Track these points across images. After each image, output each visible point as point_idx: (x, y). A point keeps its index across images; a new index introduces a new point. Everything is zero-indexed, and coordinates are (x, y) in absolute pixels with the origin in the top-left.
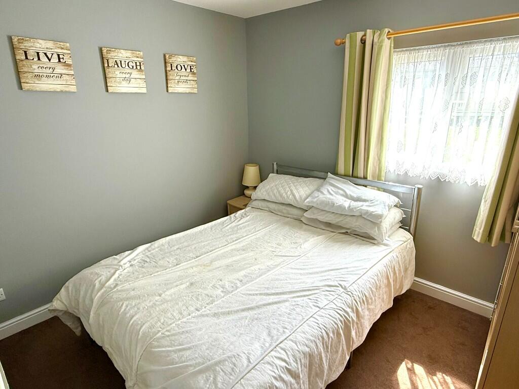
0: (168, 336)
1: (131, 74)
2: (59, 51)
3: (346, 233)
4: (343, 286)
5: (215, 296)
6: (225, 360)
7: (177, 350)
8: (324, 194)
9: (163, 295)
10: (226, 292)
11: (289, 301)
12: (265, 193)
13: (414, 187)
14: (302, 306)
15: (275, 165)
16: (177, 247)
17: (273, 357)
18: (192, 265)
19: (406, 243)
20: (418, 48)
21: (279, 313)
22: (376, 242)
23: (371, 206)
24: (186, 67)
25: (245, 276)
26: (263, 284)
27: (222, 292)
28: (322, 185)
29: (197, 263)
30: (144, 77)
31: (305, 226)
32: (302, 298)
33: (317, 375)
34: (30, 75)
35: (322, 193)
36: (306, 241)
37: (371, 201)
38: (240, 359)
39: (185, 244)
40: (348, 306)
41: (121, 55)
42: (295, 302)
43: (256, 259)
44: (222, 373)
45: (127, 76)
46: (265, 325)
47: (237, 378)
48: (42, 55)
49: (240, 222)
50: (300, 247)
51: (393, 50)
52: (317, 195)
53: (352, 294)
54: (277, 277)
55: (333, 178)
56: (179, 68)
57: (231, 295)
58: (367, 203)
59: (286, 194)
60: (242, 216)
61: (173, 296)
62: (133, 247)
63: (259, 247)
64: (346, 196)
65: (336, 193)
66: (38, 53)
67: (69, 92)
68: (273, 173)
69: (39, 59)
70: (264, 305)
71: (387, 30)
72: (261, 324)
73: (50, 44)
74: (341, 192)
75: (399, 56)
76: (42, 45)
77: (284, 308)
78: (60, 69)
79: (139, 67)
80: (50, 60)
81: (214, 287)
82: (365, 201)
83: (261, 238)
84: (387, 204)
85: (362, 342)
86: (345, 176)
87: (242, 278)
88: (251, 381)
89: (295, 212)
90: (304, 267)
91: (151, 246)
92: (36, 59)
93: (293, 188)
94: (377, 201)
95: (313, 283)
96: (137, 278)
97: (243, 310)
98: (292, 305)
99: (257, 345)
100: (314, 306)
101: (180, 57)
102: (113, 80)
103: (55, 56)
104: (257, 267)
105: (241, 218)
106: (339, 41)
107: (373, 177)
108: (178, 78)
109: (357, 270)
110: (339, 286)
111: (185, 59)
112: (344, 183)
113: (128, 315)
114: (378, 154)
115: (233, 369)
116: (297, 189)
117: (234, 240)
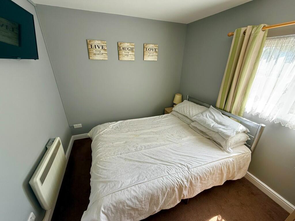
0: (104, 161)
1: (129, 53)
2: (103, 44)
3: (209, 139)
4: (188, 167)
5: (131, 151)
6: (113, 182)
7: (102, 168)
8: (203, 116)
9: (114, 144)
10: (136, 150)
11: (157, 164)
12: (178, 109)
13: (259, 125)
14: (161, 170)
15: (188, 97)
16: (132, 124)
17: (132, 189)
18: (132, 134)
19: (243, 155)
20: (287, 36)
21: (149, 168)
22: (223, 149)
23: (225, 129)
24: (153, 49)
25: (148, 145)
26: (153, 152)
27: (135, 149)
28: (205, 111)
29: (134, 134)
30: (134, 54)
31: (190, 129)
32: (164, 166)
33: (155, 204)
34: (92, 54)
35: (203, 115)
36: (186, 137)
37: (227, 126)
38: (118, 184)
39: (136, 124)
40: (185, 178)
41: (125, 45)
42: (160, 166)
43: (158, 139)
44: (108, 186)
45: (127, 53)
46: (140, 172)
47: (112, 192)
48: (96, 46)
49: (162, 120)
50: (181, 139)
51: (265, 38)
52: (199, 116)
53: (191, 173)
54: (161, 150)
55: (212, 108)
56: (150, 50)
57: (137, 152)
58: (223, 127)
59: (187, 111)
60: (165, 117)
61: (117, 145)
62: (117, 121)
63: (163, 134)
64: (215, 120)
65: (210, 117)
66: (95, 46)
67: (105, 60)
68: (186, 100)
69: (96, 48)
70: (146, 162)
71: (262, 25)
72: (139, 171)
73: (99, 42)
74: (213, 117)
75: (271, 42)
76: (97, 42)
77: (153, 167)
78: (102, 51)
79: (132, 50)
80: (99, 48)
81: (134, 146)
82: (224, 125)
83: (167, 129)
84: (236, 130)
85: (192, 197)
86: (220, 109)
87: (146, 146)
88: (116, 196)
89: (189, 121)
90: (176, 150)
91: (123, 122)
92: (95, 48)
93: (191, 109)
94: (230, 127)
95: (174, 160)
96: (110, 134)
97: (137, 161)
98: (158, 167)
99: (129, 180)
100: (167, 172)
101: (151, 45)
102: (121, 55)
103: (101, 46)
104: (156, 143)
105: (164, 118)
106: (230, 34)
107: (236, 113)
108: (149, 54)
109: (201, 161)
110: (186, 166)
111: (153, 45)
112: (217, 112)
113: (98, 147)
114: (241, 101)
115: (113, 187)
116: (192, 110)
117: (155, 127)
